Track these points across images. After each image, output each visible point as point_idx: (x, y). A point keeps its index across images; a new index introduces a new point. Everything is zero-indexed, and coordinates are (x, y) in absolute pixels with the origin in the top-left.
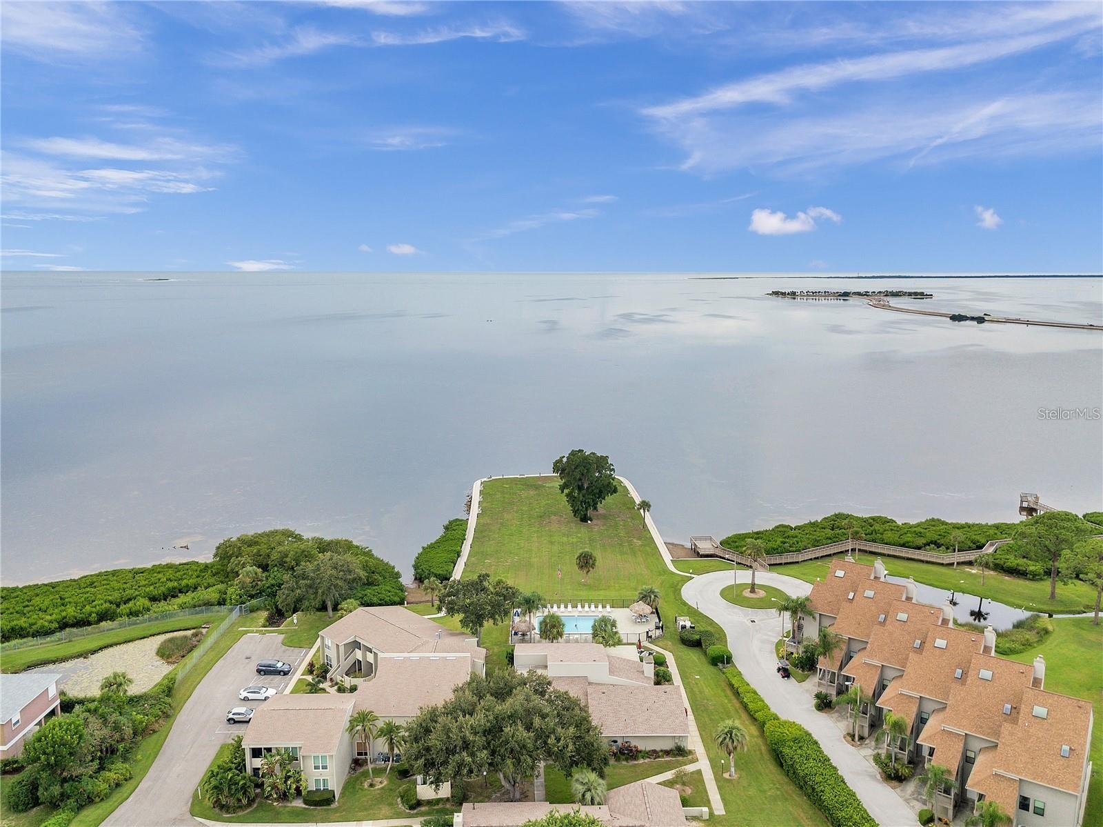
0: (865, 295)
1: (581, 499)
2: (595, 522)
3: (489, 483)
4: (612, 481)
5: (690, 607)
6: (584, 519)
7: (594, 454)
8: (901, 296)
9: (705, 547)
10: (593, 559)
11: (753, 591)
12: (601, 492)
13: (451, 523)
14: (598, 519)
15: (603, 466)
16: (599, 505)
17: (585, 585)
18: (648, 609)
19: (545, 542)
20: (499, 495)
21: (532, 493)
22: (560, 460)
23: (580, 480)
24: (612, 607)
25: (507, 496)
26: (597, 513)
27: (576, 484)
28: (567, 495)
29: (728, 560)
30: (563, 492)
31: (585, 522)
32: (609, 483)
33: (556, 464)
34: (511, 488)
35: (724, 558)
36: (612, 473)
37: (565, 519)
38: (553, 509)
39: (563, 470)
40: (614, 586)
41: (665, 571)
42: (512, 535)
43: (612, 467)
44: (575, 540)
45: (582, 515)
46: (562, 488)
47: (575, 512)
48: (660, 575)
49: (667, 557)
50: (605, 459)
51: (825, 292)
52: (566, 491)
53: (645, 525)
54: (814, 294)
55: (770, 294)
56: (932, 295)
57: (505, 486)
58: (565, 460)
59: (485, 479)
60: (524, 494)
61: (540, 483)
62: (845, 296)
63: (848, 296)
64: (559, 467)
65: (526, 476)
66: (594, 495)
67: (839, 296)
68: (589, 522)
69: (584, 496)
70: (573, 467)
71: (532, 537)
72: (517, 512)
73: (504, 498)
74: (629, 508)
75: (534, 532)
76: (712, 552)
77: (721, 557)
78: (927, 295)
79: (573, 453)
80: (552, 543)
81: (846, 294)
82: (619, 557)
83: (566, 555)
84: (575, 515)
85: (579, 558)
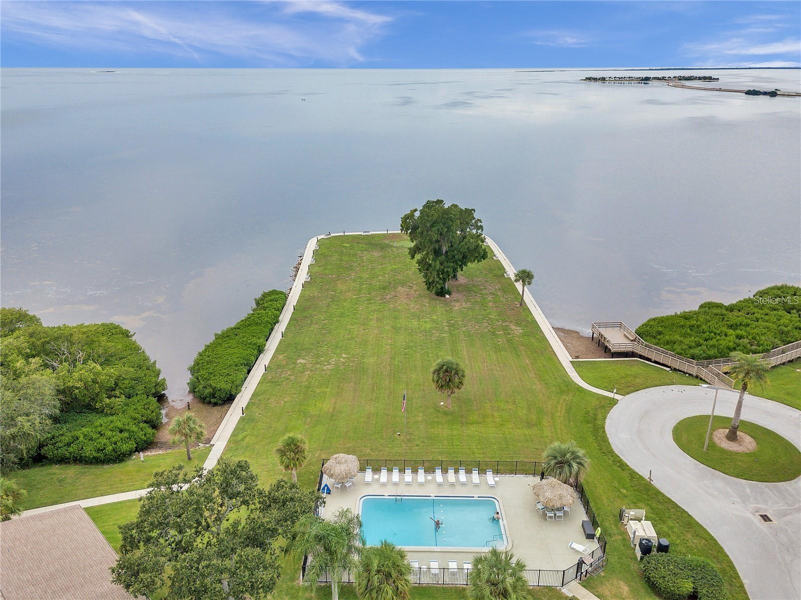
0: (662, 79)
1: (438, 267)
2: (455, 295)
3: (327, 241)
4: (481, 243)
5: (633, 474)
6: (441, 293)
7: (456, 206)
8: (692, 80)
9: (616, 339)
10: (460, 373)
11: (732, 436)
12: (464, 257)
13: (265, 295)
14: (458, 291)
15: (467, 223)
16: (459, 273)
17: (445, 413)
18: (568, 495)
19: (388, 327)
20: (336, 256)
21: (376, 254)
22: (410, 216)
23: (437, 241)
24: (497, 472)
25: (345, 258)
26: (456, 283)
27: (432, 247)
28: (419, 262)
29: (656, 362)
30: (413, 257)
31: (442, 296)
32: (477, 246)
33: (405, 219)
34: (351, 248)
35: (649, 360)
36: (479, 231)
37: (415, 291)
38: (399, 277)
39: (415, 228)
40: (493, 415)
41: (569, 386)
42: (342, 315)
43: (479, 224)
44: (428, 326)
45: (438, 289)
46: (413, 252)
47: (429, 285)
48: (562, 392)
49: (564, 357)
50: (469, 212)
51: (629, 77)
52: (418, 257)
53: (522, 303)
54: (621, 79)
55: (584, 80)
56: (718, 79)
57: (345, 245)
58: (417, 214)
59: (323, 236)
60: (366, 256)
61: (386, 242)
62: (647, 80)
63: (648, 80)
64: (410, 225)
65: (371, 233)
66: (456, 262)
67: (641, 80)
68: (447, 296)
69: (441, 264)
70: (428, 225)
71: (371, 319)
72: (354, 281)
73: (341, 261)
74: (496, 276)
75: (374, 311)
76: (629, 349)
77: (641, 357)
78: (714, 79)
79: (429, 205)
80: (396, 329)
81: (647, 79)
82: (494, 357)
83: (415, 351)
84: (428, 289)
85: (437, 371)
